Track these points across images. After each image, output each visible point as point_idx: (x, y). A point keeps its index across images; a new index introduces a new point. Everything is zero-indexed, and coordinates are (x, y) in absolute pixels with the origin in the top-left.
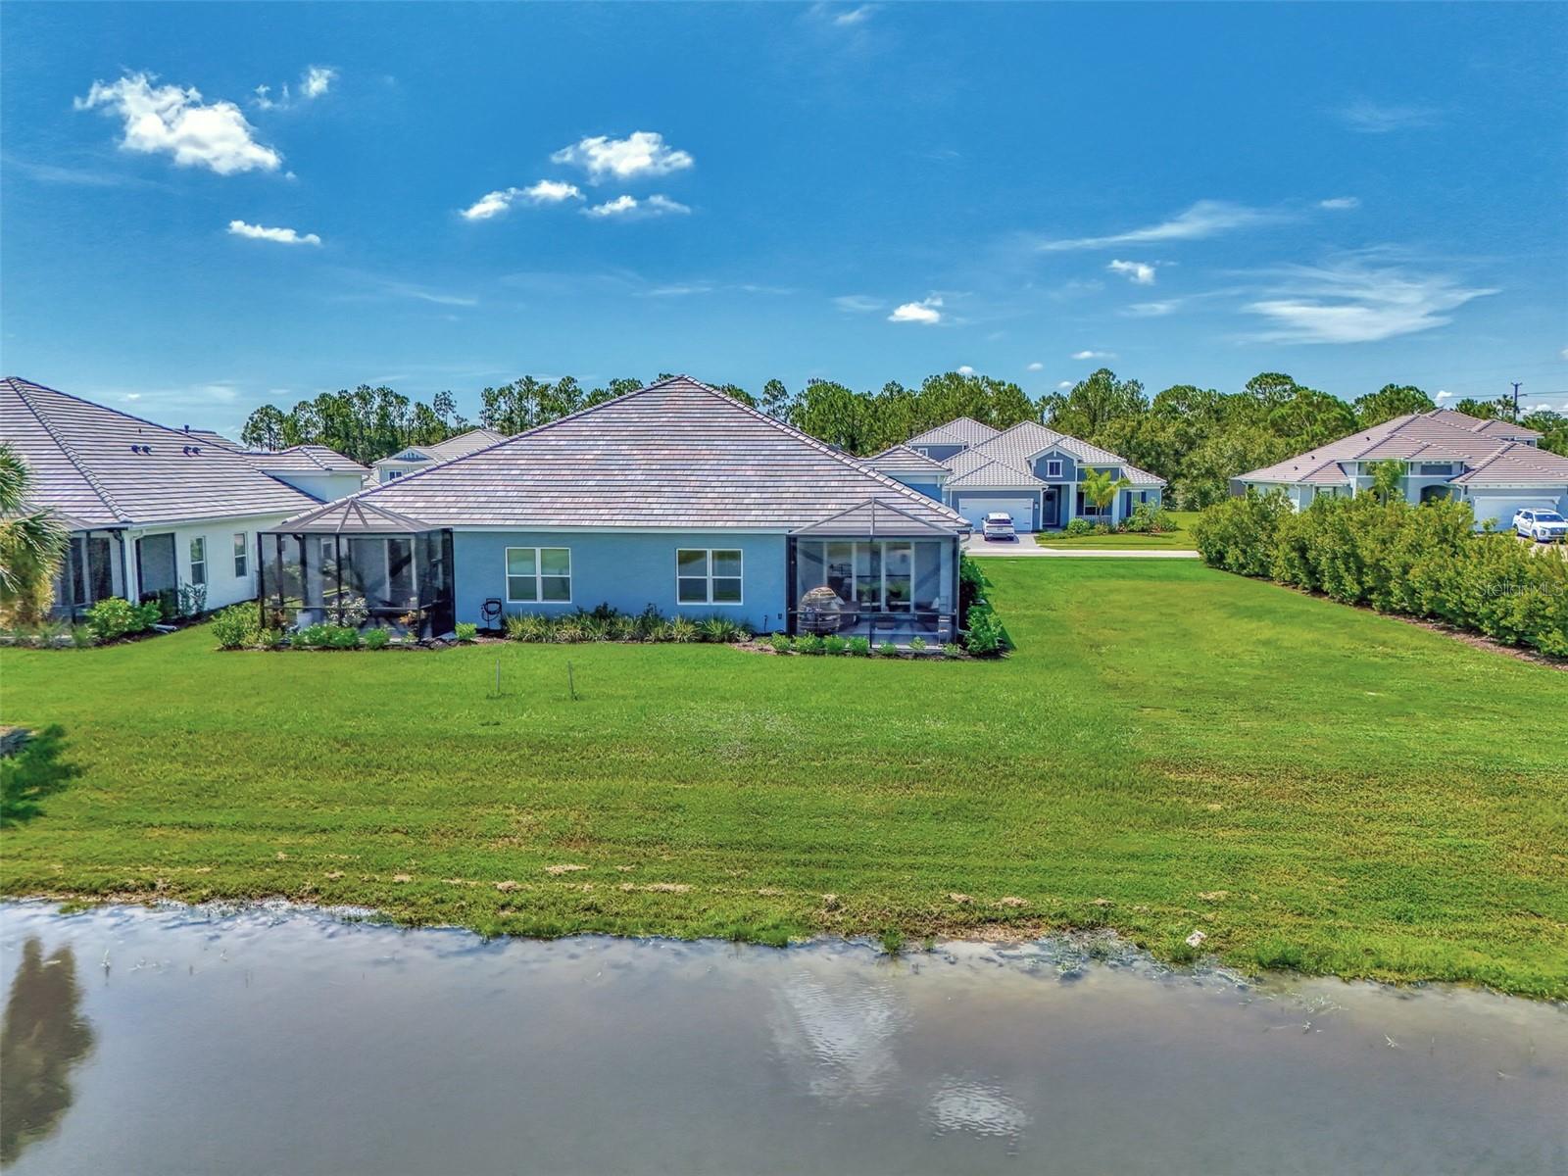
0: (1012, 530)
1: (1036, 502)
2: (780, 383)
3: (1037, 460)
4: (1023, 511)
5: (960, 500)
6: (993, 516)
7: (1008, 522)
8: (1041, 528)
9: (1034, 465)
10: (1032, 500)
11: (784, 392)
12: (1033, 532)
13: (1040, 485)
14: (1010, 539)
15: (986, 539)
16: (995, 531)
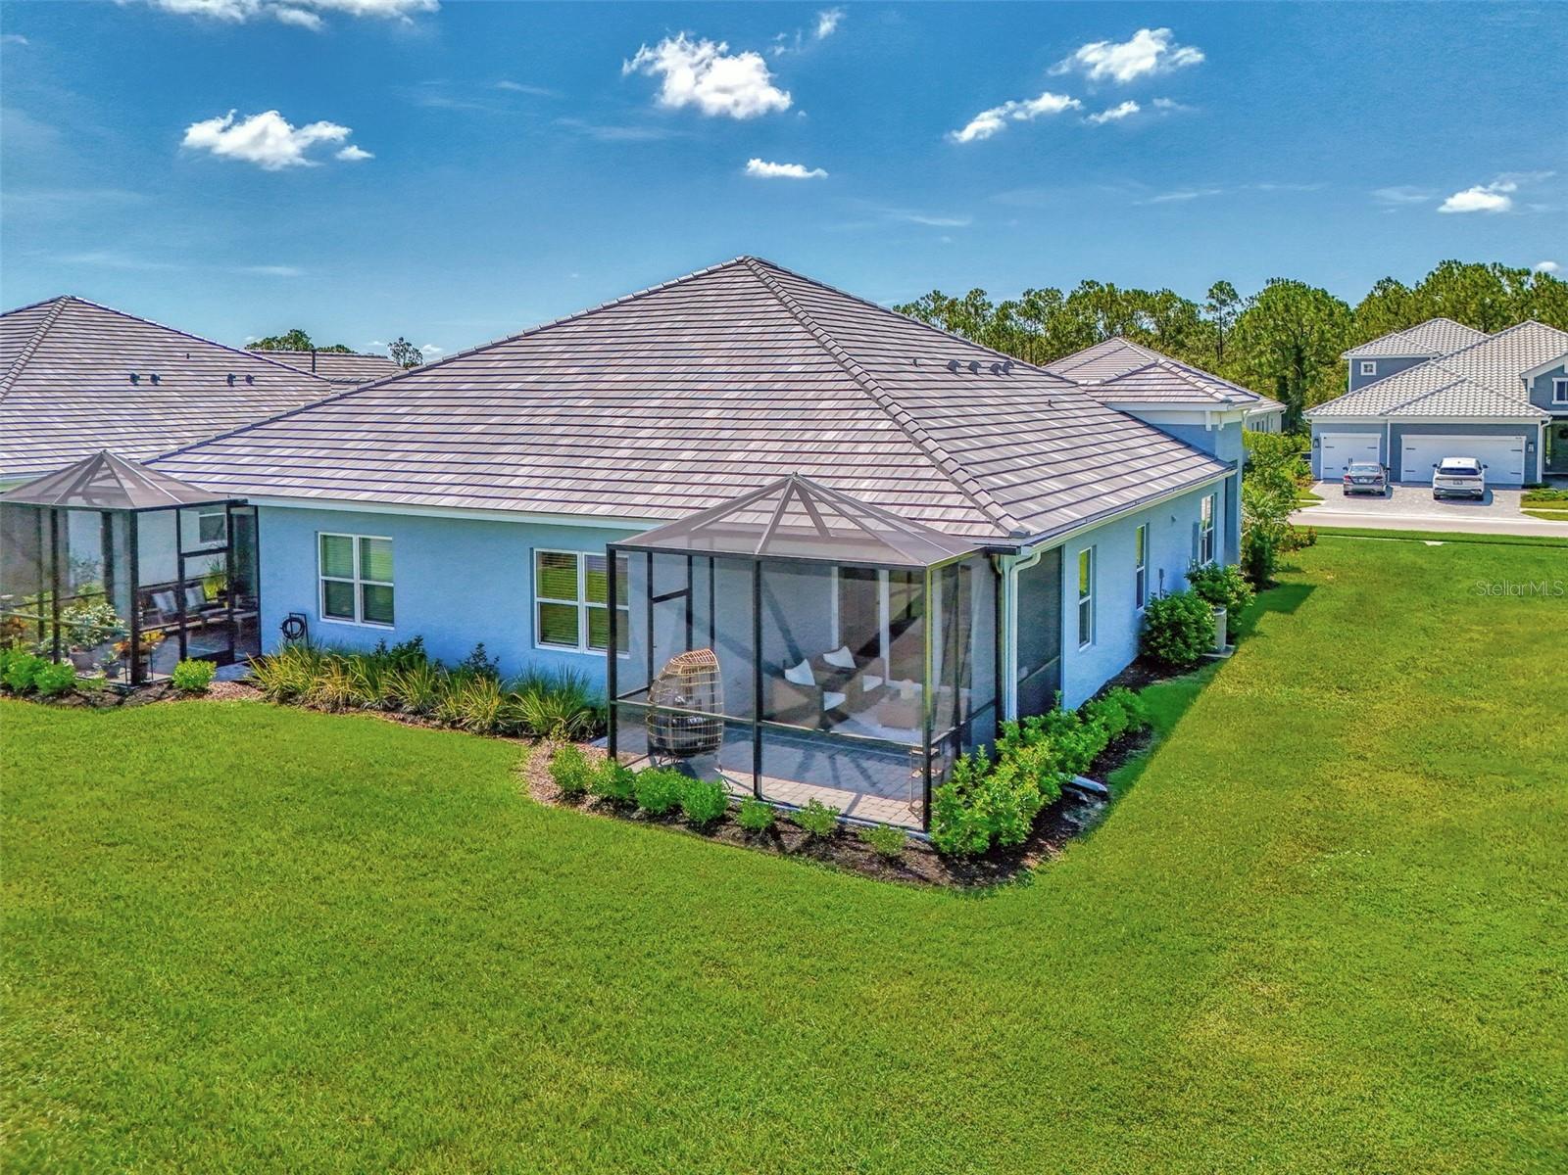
0: (1479, 486)
1: (1531, 442)
2: (1229, 284)
3: (1536, 379)
4: (1508, 453)
5: (1402, 436)
6: (1448, 463)
7: (1472, 472)
8: (1539, 480)
9: (1531, 384)
10: (1524, 438)
11: (1234, 296)
12: (1524, 487)
13: (1537, 416)
14: (1476, 498)
15: (1437, 498)
16: (1450, 485)
